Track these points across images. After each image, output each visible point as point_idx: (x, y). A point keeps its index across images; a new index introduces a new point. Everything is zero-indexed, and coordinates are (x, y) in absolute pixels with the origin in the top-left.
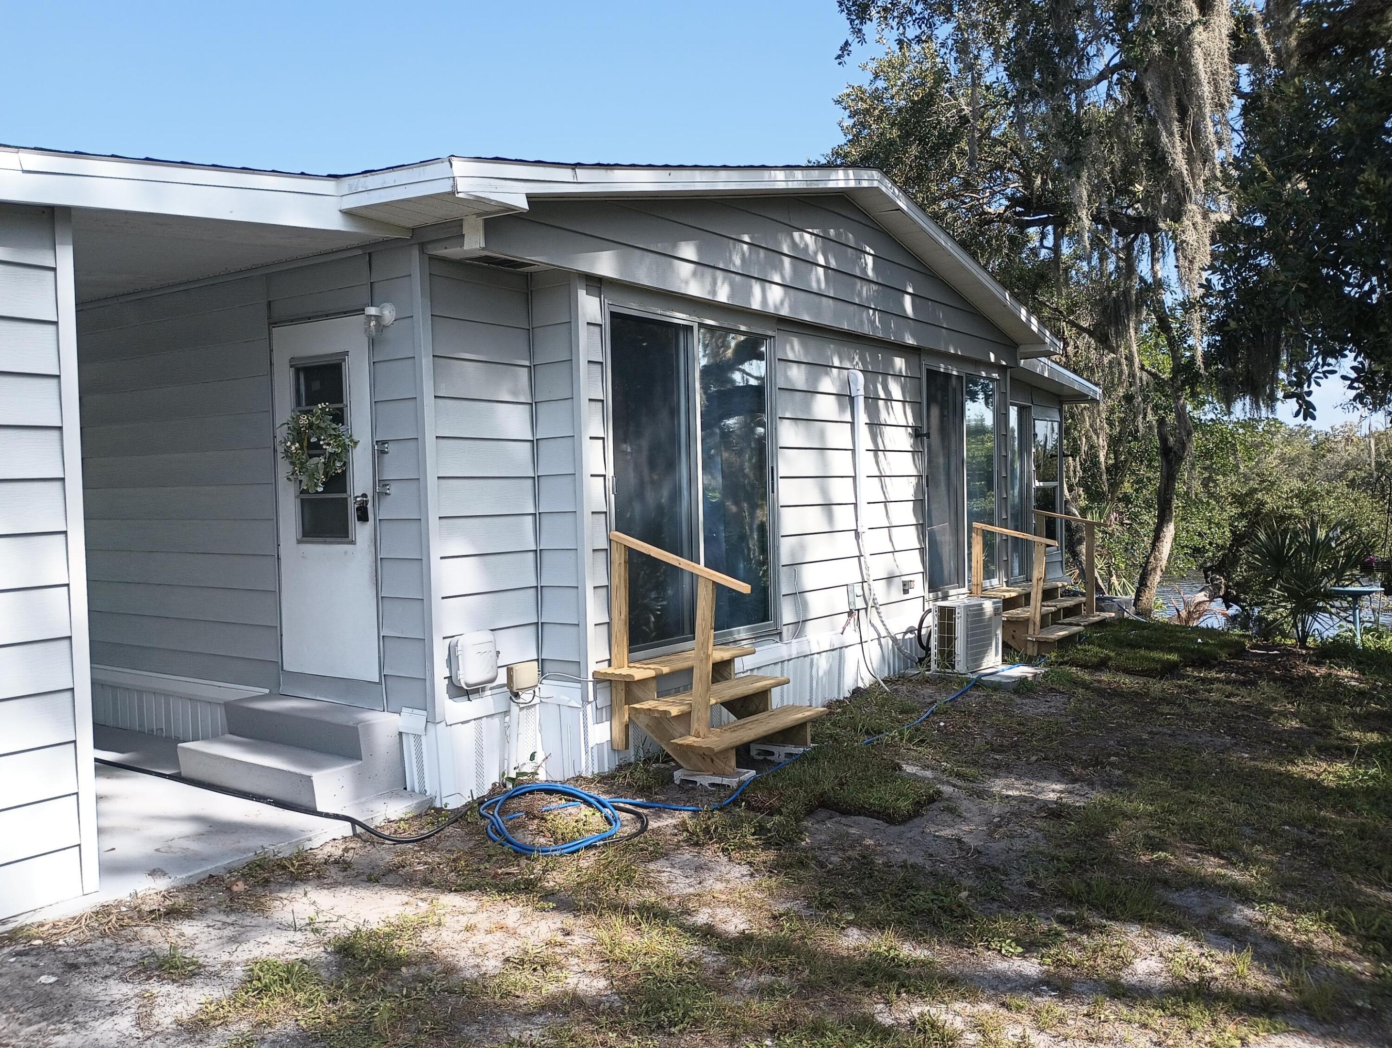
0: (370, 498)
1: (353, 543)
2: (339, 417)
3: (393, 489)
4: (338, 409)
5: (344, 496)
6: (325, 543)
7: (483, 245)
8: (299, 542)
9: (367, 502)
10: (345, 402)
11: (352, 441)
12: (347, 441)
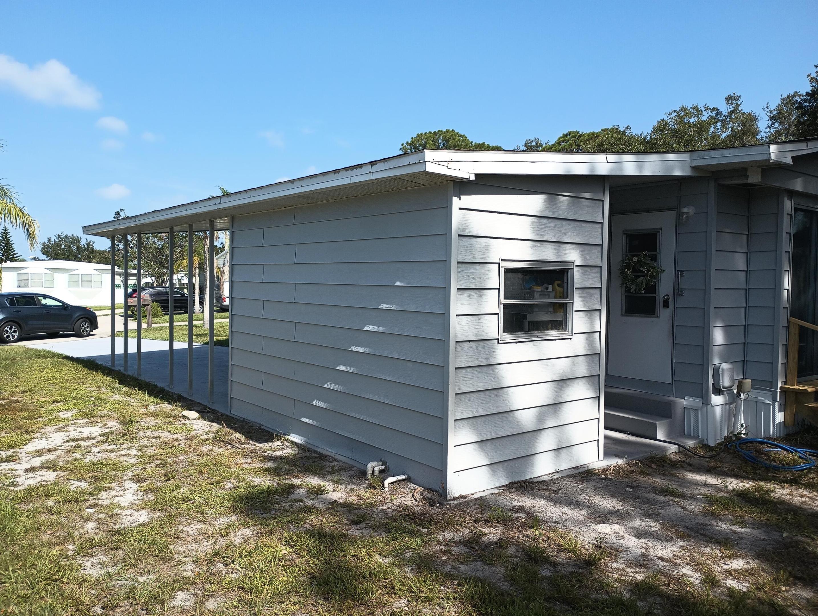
0: (671, 297)
1: (658, 317)
2: (654, 258)
3: (685, 293)
4: (653, 255)
5: (654, 295)
6: (640, 316)
7: (760, 180)
8: (622, 315)
9: (669, 299)
10: (658, 251)
11: (661, 270)
12: (659, 270)
